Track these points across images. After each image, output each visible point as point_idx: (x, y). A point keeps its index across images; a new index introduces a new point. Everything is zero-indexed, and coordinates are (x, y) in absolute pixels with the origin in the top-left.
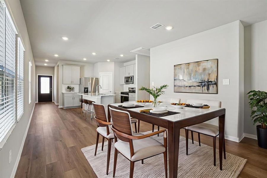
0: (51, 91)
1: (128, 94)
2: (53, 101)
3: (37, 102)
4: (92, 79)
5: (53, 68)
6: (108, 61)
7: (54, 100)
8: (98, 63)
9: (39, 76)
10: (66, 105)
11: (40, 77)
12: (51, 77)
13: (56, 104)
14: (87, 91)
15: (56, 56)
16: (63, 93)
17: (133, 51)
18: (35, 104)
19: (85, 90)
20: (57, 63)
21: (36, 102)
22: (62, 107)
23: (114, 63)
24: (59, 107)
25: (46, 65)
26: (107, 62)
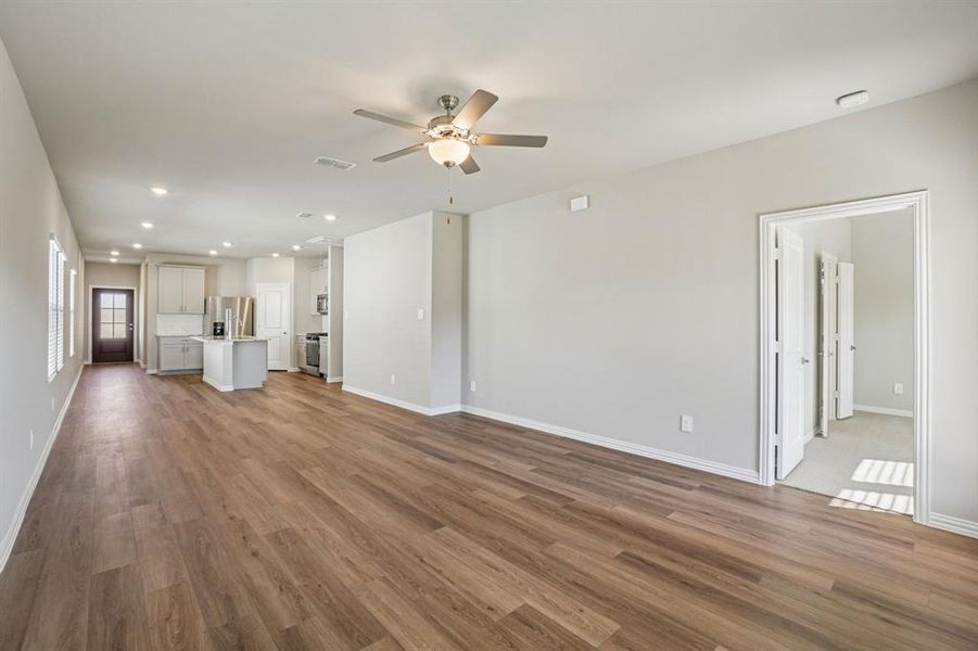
0: (131, 334)
1: (318, 339)
2: (135, 360)
3: (90, 362)
4: (243, 300)
5: (138, 266)
6: (276, 255)
7: (138, 357)
8: (255, 260)
9: (94, 289)
10: (164, 367)
11: (96, 292)
12: (130, 293)
13: (142, 365)
14: (222, 330)
15: (137, 246)
16: (158, 338)
17: (312, 241)
18: (82, 367)
19: (215, 330)
20: (144, 258)
21: (86, 363)
22: (155, 371)
23: (292, 259)
24: (150, 371)
25: (113, 260)
26: (272, 257)
